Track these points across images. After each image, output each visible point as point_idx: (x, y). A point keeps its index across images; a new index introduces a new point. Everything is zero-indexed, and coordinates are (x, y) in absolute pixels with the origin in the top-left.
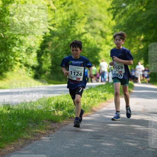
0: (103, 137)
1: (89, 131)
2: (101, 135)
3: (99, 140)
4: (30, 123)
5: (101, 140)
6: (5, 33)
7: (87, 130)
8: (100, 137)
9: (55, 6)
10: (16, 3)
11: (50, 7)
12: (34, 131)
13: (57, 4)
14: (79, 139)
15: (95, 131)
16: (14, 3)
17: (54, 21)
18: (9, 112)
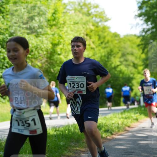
0: (133, 153)
1: (122, 148)
2: (132, 151)
3: (130, 155)
4: (72, 142)
5: (131, 155)
6: (55, 69)
7: (120, 147)
8: (131, 153)
9: (95, 45)
10: (62, 45)
11: (90, 46)
12: (75, 149)
13: (96, 44)
14: (113, 155)
15: (126, 148)
16: (61, 44)
17: (93, 57)
18: (55, 133)
